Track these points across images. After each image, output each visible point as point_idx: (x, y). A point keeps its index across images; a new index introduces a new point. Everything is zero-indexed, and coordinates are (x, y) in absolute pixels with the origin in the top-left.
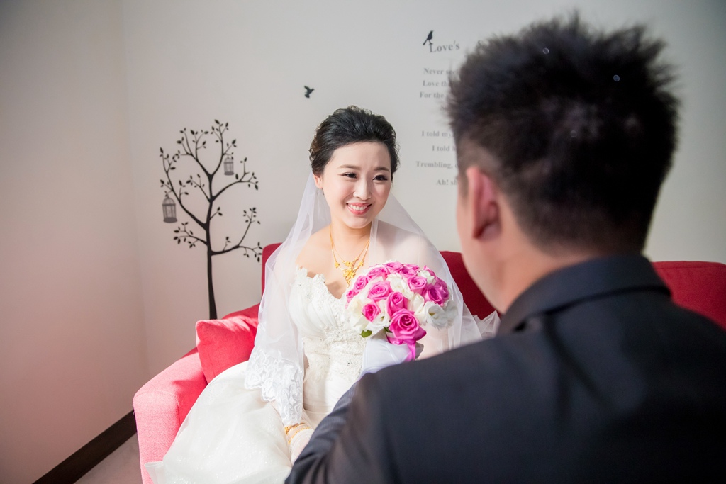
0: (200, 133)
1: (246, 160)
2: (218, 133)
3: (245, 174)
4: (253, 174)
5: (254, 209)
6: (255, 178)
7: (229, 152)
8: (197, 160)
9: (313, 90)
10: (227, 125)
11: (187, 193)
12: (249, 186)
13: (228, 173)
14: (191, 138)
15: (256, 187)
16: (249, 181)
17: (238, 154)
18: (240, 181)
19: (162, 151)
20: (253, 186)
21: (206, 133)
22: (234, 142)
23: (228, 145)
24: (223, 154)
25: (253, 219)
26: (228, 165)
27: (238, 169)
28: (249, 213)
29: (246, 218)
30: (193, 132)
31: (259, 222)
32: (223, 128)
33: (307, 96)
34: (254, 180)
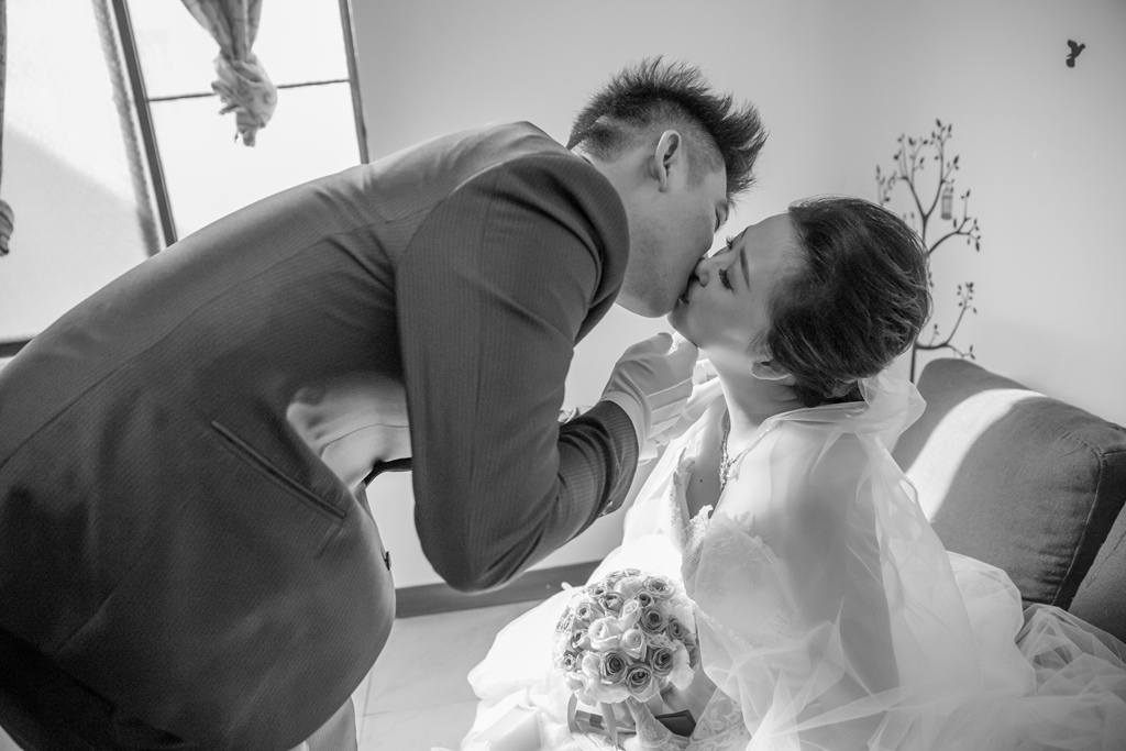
0: (919, 143)
1: (968, 194)
2: (938, 143)
3: (966, 220)
4: (975, 222)
5: (971, 285)
6: (977, 229)
7: (949, 179)
8: (912, 187)
9: (1083, 46)
10: (950, 129)
12: (969, 242)
13: (946, 216)
14: (909, 150)
15: (978, 246)
16: (969, 234)
17: (960, 185)
18: (958, 232)
19: (878, 171)
20: (973, 243)
21: (925, 142)
22: (956, 160)
23: (948, 165)
24: (942, 182)
25: (969, 303)
26: (946, 201)
27: (958, 214)
28: (965, 290)
29: (960, 299)
30: (911, 142)
31: (975, 311)
32: (945, 133)
33: (1071, 63)
34: (975, 234)
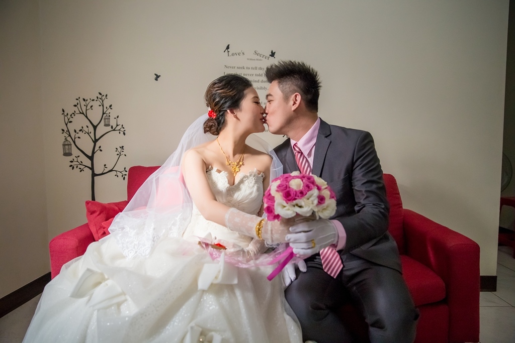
0: (89, 100)
1: (118, 117)
2: (101, 101)
3: (117, 125)
4: (122, 126)
5: (123, 147)
6: (123, 128)
7: (107, 112)
8: (87, 117)
9: (160, 76)
10: (106, 96)
11: (79, 138)
12: (120, 133)
13: (106, 125)
14: (83, 103)
15: (124, 134)
16: (119, 130)
17: (113, 113)
18: (114, 130)
19: (63, 111)
20: (122, 133)
21: (93, 100)
22: (111, 106)
23: (107, 108)
24: (103, 114)
25: (122, 153)
26: (107, 120)
27: (113, 123)
28: (119, 149)
29: (118, 153)
30: (84, 100)
31: (125, 155)
32: (103, 98)
33: (156, 79)
34: (122, 130)
